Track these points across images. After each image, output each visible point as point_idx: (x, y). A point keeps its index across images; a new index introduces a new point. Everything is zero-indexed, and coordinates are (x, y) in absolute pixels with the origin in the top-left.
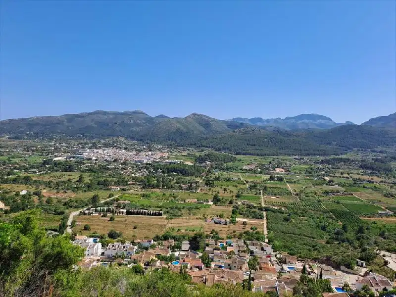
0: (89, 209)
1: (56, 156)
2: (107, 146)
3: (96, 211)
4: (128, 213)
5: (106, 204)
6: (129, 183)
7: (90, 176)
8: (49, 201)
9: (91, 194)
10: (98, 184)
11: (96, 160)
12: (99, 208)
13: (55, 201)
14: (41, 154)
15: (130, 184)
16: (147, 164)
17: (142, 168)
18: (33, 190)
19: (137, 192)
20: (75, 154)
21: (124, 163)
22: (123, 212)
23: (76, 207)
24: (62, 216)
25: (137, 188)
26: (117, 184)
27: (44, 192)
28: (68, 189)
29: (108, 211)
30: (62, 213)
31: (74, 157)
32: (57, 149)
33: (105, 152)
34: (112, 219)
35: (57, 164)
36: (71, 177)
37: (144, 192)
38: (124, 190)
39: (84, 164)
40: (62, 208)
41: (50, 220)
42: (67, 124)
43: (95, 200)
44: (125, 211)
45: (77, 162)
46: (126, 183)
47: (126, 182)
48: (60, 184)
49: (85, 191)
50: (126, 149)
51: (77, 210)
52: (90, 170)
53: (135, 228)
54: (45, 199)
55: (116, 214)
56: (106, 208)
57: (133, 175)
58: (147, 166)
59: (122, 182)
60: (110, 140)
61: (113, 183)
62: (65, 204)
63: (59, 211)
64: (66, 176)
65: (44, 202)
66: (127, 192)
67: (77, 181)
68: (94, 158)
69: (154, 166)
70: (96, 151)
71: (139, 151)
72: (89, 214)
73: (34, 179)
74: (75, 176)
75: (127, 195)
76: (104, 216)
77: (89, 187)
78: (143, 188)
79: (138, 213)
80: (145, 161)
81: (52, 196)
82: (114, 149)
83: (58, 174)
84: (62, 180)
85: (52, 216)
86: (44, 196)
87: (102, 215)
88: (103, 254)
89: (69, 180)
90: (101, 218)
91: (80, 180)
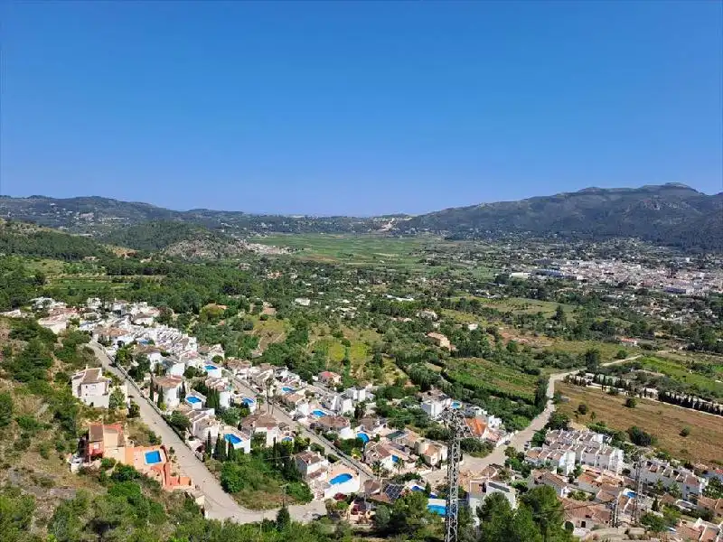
0: (581, 374)
1: (514, 271)
2: (603, 255)
3: (595, 380)
4: (662, 397)
5: (614, 370)
6: (656, 334)
7: (575, 311)
8: (511, 347)
9: (582, 346)
10: (593, 328)
11: (584, 281)
12: (602, 377)
13: (521, 348)
14: (489, 265)
15: (658, 337)
16: (695, 298)
17: (684, 305)
18: (485, 325)
19: (678, 358)
20: (545, 267)
21: (642, 292)
22: (651, 395)
23: (556, 366)
24: (536, 379)
25: (677, 348)
26: (631, 332)
27: (501, 329)
28: (540, 331)
29: (619, 385)
30: (536, 373)
31: (543, 275)
32: (515, 258)
33: (601, 267)
34: (629, 404)
35: (516, 283)
36: (543, 310)
37: (693, 358)
38: (647, 347)
39: (562, 287)
40: (534, 364)
41: (517, 382)
42: (532, 214)
43: (590, 359)
44: (655, 391)
45: (549, 283)
46: (648, 334)
47: (651, 332)
48: (526, 320)
49: (570, 339)
50: (643, 262)
51: (560, 372)
52: (575, 299)
53: (684, 434)
54: (504, 343)
55: (638, 396)
56: (615, 379)
57: (663, 318)
58: (697, 303)
59: (640, 330)
60: (608, 245)
61: (622, 331)
62: (538, 357)
63: (530, 368)
64: (534, 307)
65: (504, 348)
66: (652, 352)
67: (554, 318)
68: (580, 277)
69: (713, 303)
70: (582, 263)
71: (673, 270)
72: (583, 383)
73: (485, 306)
74: (549, 309)
75: (653, 359)
76: (612, 393)
77: (577, 333)
78: (691, 349)
79: (686, 404)
80: (690, 291)
81: (515, 339)
82: (619, 263)
83: (522, 301)
84: (528, 311)
85: (518, 375)
86: (503, 338)
87: (608, 390)
88: (626, 472)
89: (539, 314)
90: (607, 397)
91: (559, 316)
